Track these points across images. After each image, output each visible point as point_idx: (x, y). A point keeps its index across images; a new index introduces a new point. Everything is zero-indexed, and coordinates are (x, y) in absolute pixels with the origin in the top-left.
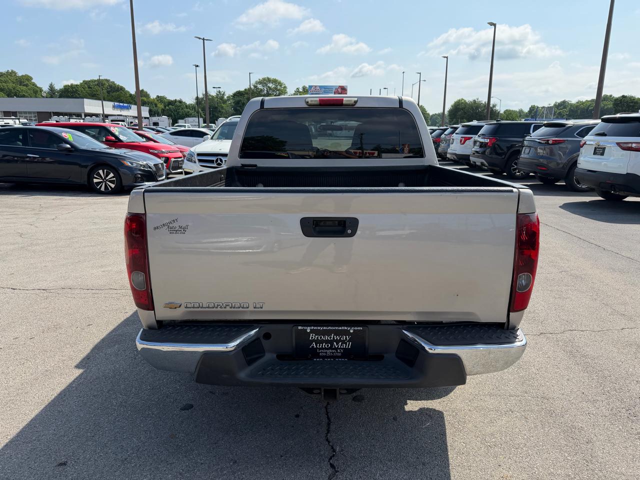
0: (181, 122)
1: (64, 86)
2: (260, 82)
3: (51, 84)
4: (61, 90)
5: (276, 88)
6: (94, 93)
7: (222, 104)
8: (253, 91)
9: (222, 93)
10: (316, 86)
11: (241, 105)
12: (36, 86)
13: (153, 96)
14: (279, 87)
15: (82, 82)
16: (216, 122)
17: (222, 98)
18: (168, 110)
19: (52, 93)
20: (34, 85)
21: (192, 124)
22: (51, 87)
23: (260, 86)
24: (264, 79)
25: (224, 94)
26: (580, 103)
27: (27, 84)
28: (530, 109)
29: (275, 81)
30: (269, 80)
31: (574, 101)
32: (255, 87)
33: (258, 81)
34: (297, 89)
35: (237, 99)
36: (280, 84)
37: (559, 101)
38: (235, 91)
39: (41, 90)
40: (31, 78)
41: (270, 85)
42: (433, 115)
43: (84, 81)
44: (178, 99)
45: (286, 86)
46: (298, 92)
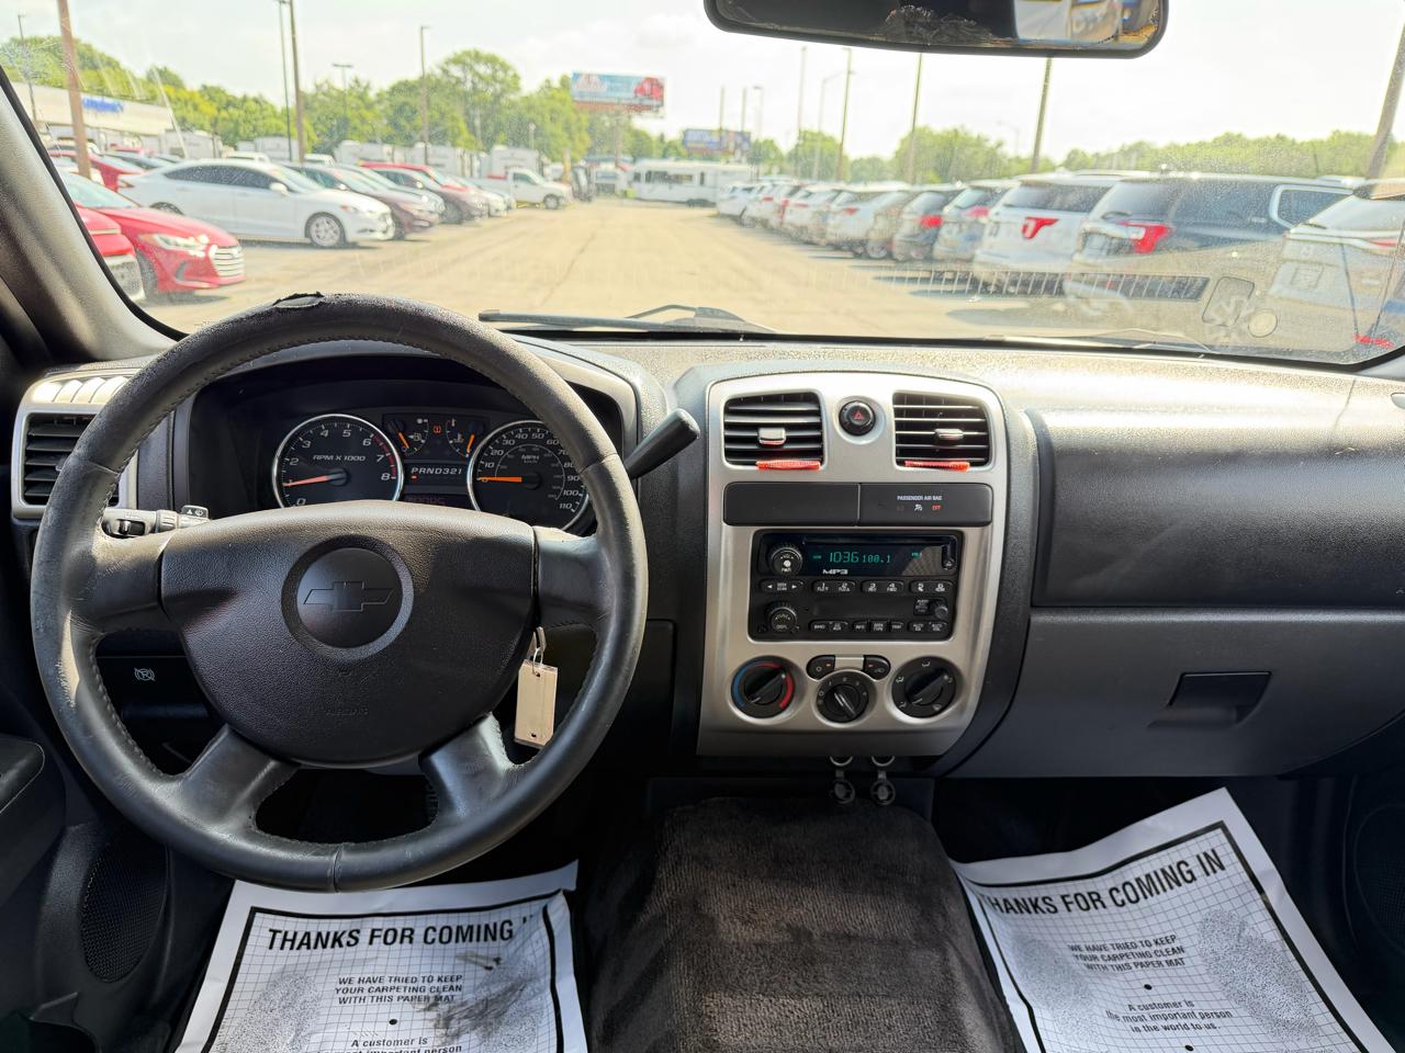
0: (245, 149)
2: (457, 61)
5: (494, 78)
7: (363, 112)
8: (438, 81)
9: (364, 84)
10: (590, 76)
11: (410, 114)
13: (193, 84)
14: (500, 74)
16: (336, 152)
17: (361, 97)
18: (224, 119)
21: (272, 154)
23: (456, 71)
24: (467, 54)
25: (367, 87)
26: (1174, 147)
28: (1069, 156)
29: (492, 60)
30: (477, 57)
31: (1160, 142)
32: (445, 72)
33: (452, 56)
34: (546, 81)
35: (400, 99)
36: (503, 66)
37: (1130, 141)
41: (482, 69)
42: (856, 162)
44: (252, 94)
45: (519, 73)
46: (549, 87)
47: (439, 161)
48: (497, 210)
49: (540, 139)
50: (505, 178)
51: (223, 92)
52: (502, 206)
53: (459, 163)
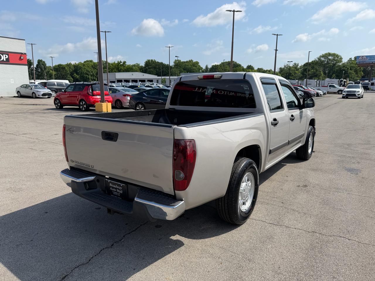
1: (212, 66)
2: (323, 56)
3: (207, 65)
4: (211, 68)
5: (334, 59)
6: (225, 68)
7: (296, 71)
8: (317, 62)
10: (363, 56)
12: (200, 67)
14: (336, 58)
15: (221, 63)
17: (296, 67)
19: (207, 70)
20: (199, 66)
22: (207, 67)
23: (322, 59)
24: (326, 54)
25: (298, 65)
27: (197, 66)
29: (334, 55)
30: (330, 54)
32: (319, 59)
33: (322, 55)
34: (350, 59)
35: (306, 67)
36: (337, 56)
38: (305, 63)
39: (202, 69)
40: (199, 63)
41: (330, 58)
43: (222, 63)
44: (269, 69)
45: (342, 57)
46: (351, 60)
47: (310, 83)
48: (321, 95)
49: (346, 75)
50: (327, 87)
51: (263, 69)
52: (322, 94)
53: (316, 83)
